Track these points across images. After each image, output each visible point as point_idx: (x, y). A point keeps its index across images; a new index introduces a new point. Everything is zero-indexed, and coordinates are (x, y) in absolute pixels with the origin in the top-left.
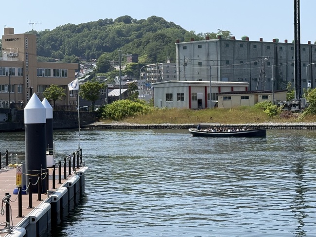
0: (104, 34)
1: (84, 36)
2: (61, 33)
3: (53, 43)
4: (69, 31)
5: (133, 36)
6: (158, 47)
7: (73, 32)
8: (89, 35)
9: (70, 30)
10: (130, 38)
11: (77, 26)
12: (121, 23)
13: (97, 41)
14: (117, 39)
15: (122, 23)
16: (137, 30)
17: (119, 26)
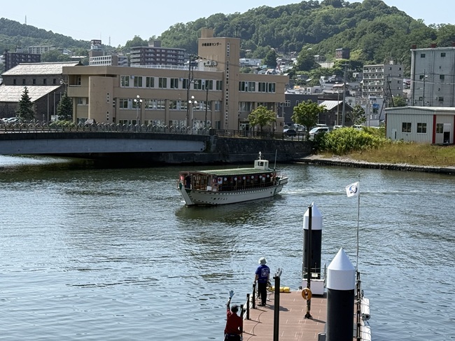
0: (308, 20)
1: (282, 23)
2: (254, 17)
3: (244, 29)
4: (264, 15)
5: (344, 24)
6: (376, 39)
7: (269, 17)
8: (289, 22)
9: (266, 14)
10: (340, 26)
11: (274, 9)
12: (329, 6)
13: (298, 29)
14: (324, 27)
15: (331, 7)
16: (349, 17)
17: (326, 10)
